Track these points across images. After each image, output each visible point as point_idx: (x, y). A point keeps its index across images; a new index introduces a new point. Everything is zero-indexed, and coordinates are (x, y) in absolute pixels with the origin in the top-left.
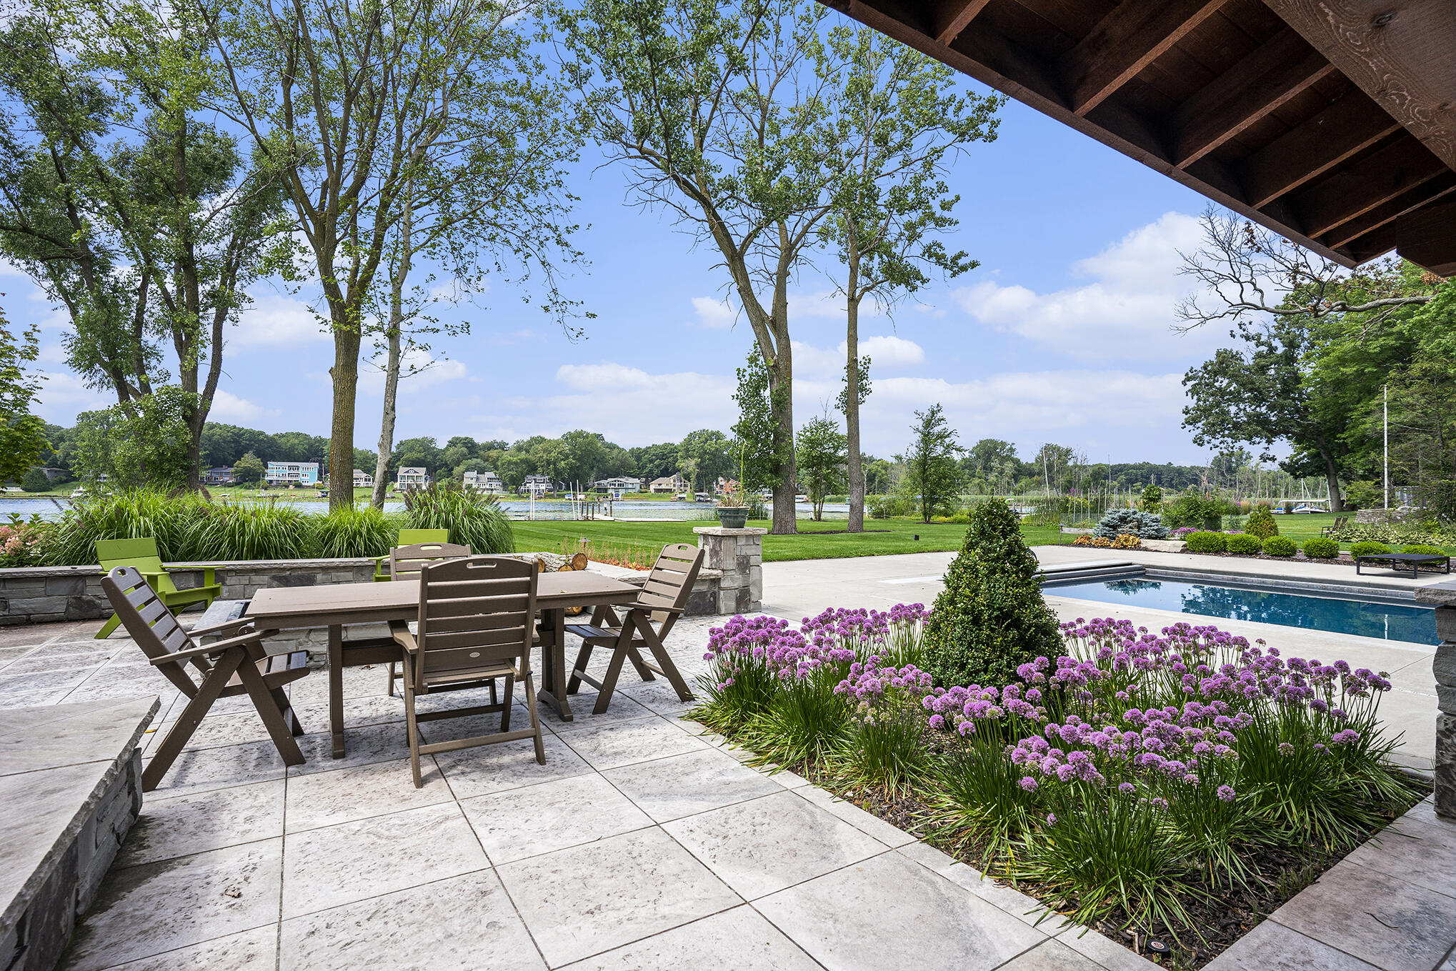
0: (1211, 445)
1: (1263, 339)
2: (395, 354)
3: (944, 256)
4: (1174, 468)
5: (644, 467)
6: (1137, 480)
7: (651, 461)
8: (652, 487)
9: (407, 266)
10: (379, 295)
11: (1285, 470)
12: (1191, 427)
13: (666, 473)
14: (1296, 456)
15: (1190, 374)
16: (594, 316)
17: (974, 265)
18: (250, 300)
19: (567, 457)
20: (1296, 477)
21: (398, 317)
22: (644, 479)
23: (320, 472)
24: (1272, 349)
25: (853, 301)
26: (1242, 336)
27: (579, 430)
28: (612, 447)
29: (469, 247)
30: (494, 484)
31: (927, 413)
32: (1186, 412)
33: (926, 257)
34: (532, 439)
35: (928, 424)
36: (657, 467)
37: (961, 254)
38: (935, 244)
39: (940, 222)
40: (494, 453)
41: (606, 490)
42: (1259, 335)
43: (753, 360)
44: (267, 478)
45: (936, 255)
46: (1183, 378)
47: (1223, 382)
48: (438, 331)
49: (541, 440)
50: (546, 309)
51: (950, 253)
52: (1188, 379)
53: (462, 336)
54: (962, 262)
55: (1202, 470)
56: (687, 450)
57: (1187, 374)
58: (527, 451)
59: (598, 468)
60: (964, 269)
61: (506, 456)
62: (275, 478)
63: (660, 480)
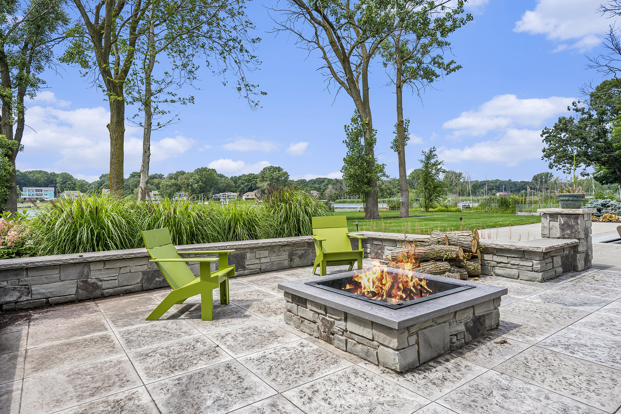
0: (557, 168)
1: (586, 110)
2: (149, 115)
3: (443, 63)
4: (512, 183)
5: (239, 186)
6: (493, 189)
7: (243, 184)
8: (244, 197)
9: (152, 61)
10: (139, 78)
11: (597, 180)
12: (547, 159)
13: (251, 190)
14: (596, 173)
15: (545, 131)
16: (266, 94)
17: (459, 67)
18: (44, 83)
19: (198, 182)
20: (603, 184)
21: (149, 93)
22: (239, 193)
23: (55, 193)
24: (590, 116)
25: (399, 87)
26: (574, 109)
27: (204, 167)
28: (221, 176)
29: (189, 51)
30: (157, 197)
31: (427, 151)
32: (544, 151)
33: (432, 64)
34: (178, 172)
35: (429, 158)
36: (246, 186)
37: (452, 62)
38: (438, 56)
39: (440, 44)
40: (156, 181)
41: (219, 199)
42: (583, 109)
43: (354, 120)
44: (22, 197)
45: (438, 63)
46: (541, 133)
47: (563, 135)
48: (174, 102)
49: (183, 173)
50: (239, 89)
51: (446, 62)
52: (544, 133)
53: (189, 105)
54: (452, 67)
55: (526, 183)
56: (263, 177)
57: (543, 131)
58: (175, 179)
59: (215, 188)
60: (454, 70)
61: (163, 182)
62: (27, 197)
63: (248, 193)
